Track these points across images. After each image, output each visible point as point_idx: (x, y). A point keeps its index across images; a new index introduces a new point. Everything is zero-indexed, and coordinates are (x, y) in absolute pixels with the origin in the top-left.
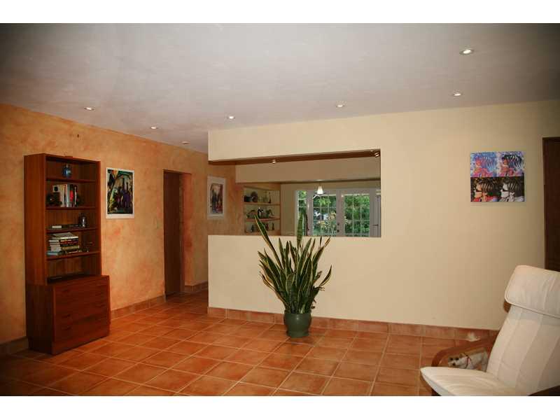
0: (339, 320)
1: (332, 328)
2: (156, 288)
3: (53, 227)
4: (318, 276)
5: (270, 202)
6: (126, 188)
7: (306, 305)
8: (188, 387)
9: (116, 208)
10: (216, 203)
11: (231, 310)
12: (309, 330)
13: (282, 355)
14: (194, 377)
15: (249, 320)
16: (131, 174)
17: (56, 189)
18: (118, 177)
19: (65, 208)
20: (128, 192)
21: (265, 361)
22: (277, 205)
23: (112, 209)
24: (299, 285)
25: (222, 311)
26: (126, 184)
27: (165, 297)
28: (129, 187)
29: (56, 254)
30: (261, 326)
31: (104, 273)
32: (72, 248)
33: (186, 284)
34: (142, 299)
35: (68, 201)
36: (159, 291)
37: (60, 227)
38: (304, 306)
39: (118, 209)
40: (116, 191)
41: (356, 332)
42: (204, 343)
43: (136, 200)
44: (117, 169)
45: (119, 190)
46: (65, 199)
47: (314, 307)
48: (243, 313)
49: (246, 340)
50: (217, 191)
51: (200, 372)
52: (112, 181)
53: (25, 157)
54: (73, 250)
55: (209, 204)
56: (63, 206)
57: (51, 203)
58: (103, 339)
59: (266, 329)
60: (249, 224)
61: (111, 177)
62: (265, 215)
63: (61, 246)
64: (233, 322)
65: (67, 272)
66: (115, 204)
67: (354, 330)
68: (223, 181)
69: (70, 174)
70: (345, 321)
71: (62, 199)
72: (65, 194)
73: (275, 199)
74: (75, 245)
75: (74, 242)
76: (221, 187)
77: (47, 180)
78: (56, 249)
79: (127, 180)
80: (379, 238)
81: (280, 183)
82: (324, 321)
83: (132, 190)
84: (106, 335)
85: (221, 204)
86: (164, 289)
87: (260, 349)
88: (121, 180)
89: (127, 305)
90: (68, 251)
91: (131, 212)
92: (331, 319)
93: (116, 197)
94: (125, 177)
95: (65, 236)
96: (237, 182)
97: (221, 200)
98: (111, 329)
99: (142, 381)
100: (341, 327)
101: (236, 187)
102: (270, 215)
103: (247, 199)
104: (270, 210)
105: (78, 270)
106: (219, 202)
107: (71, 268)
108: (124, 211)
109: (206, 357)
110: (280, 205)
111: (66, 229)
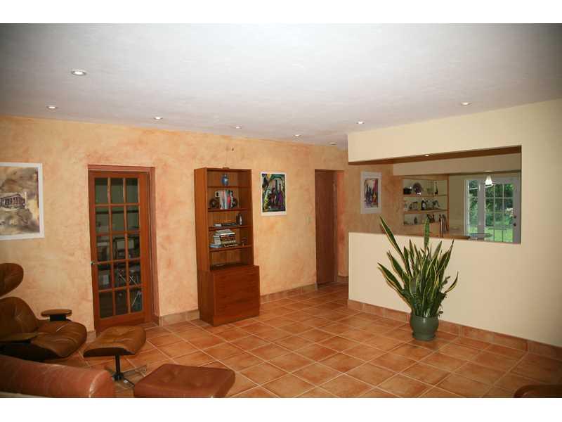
0: (472, 329)
1: (464, 336)
2: (307, 276)
3: (217, 225)
4: (446, 282)
5: (436, 193)
6: (278, 189)
7: (431, 309)
8: (301, 370)
9: (270, 207)
10: (371, 197)
11: (368, 305)
12: (436, 334)
13: (397, 356)
14: (308, 362)
15: (384, 316)
16: (283, 176)
17: (217, 194)
18: (271, 180)
19: (224, 210)
20: (281, 192)
21: (378, 359)
22: (445, 195)
23: (267, 208)
24: (423, 288)
25: (360, 304)
26: (278, 186)
27: (316, 286)
28: (282, 188)
29: (217, 247)
30: (392, 324)
31: (256, 263)
32: (230, 242)
33: (339, 274)
34: (294, 286)
35: (226, 204)
36: (311, 279)
37: (220, 225)
38: (429, 310)
39: (272, 207)
40: (270, 192)
41: (488, 344)
42: (332, 333)
43: (289, 199)
44: (270, 173)
45: (272, 191)
46: (224, 203)
47: (442, 312)
48: (378, 309)
49: (370, 336)
50: (372, 185)
51: (316, 359)
52: (266, 183)
53: (195, 170)
54: (231, 244)
55: (363, 198)
56: (221, 209)
57: (214, 206)
58: (253, 319)
59: (395, 328)
60: (410, 217)
61: (265, 180)
62: (431, 207)
63: (221, 241)
64: (368, 316)
65: (228, 262)
66: (270, 204)
67: (487, 341)
68: (378, 175)
69: (227, 182)
70: (478, 330)
71: (221, 203)
72: (224, 198)
73: (442, 191)
74: (232, 239)
75: (232, 237)
76: (377, 181)
77: (208, 187)
78: (218, 243)
79: (279, 182)
80: (518, 245)
81: (448, 175)
82: (454, 327)
83: (284, 191)
84: (257, 314)
85: (377, 198)
86: (315, 278)
87: (379, 347)
88: (274, 182)
89: (280, 290)
90: (227, 245)
91: (284, 210)
92: (464, 327)
93: (270, 197)
94: (278, 179)
95: (225, 232)
96: (395, 174)
97: (377, 194)
98: (261, 310)
99: (267, 358)
100: (474, 336)
101: (394, 181)
102: (436, 206)
103: (407, 192)
104: (436, 201)
105: (238, 259)
106: (375, 196)
107: (232, 257)
108: (277, 209)
109: (327, 347)
110: (448, 195)
111: (224, 227)
